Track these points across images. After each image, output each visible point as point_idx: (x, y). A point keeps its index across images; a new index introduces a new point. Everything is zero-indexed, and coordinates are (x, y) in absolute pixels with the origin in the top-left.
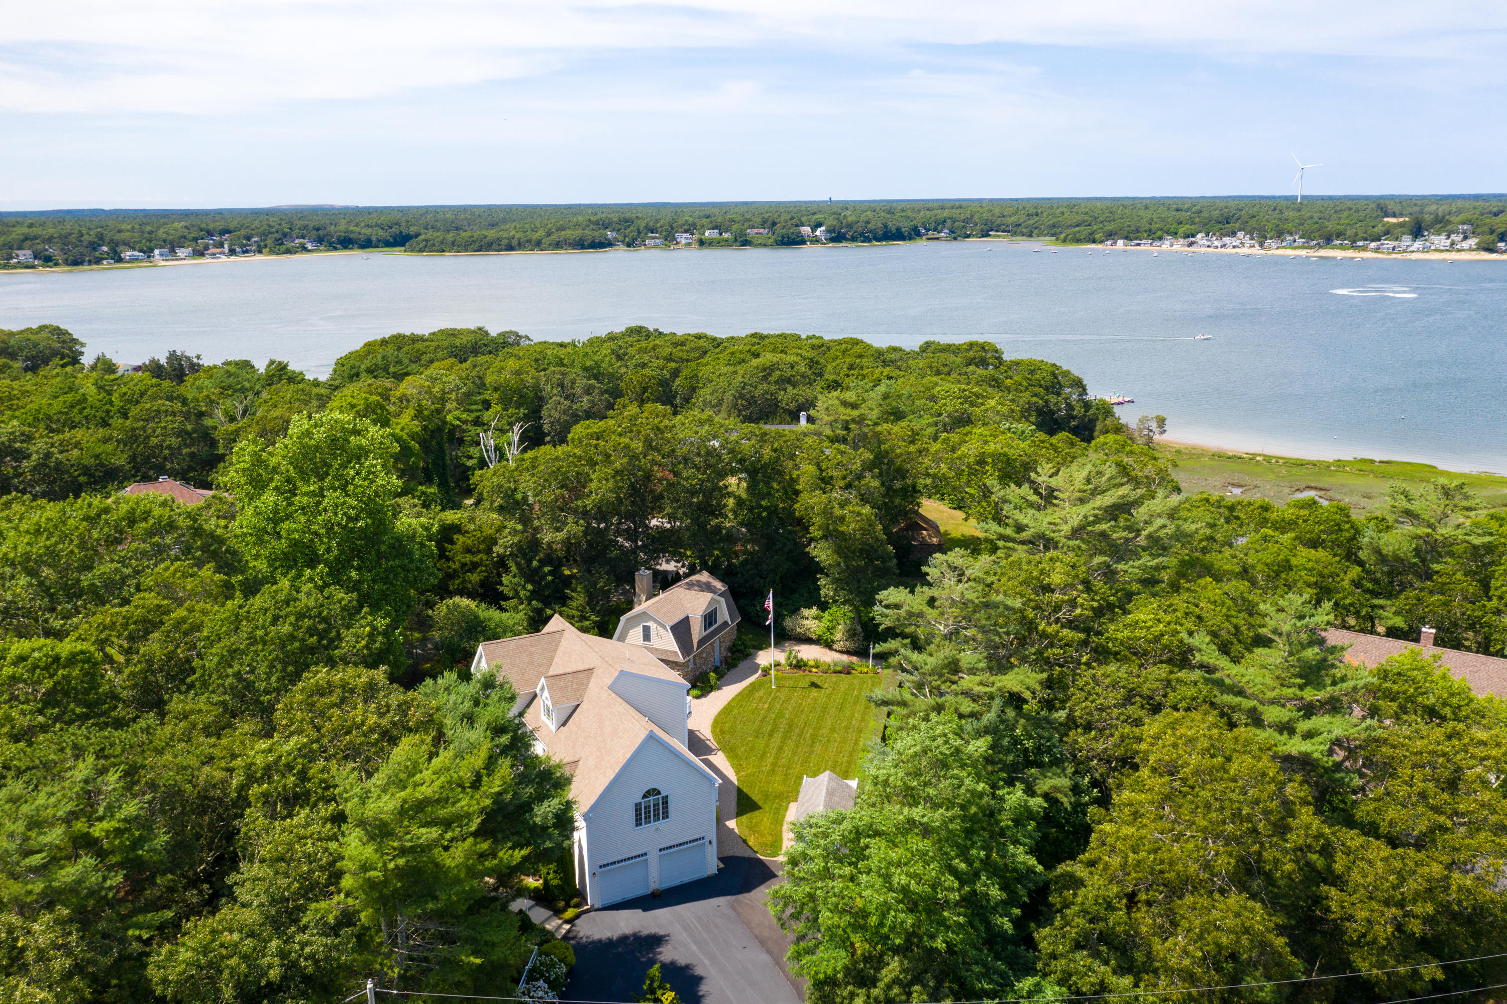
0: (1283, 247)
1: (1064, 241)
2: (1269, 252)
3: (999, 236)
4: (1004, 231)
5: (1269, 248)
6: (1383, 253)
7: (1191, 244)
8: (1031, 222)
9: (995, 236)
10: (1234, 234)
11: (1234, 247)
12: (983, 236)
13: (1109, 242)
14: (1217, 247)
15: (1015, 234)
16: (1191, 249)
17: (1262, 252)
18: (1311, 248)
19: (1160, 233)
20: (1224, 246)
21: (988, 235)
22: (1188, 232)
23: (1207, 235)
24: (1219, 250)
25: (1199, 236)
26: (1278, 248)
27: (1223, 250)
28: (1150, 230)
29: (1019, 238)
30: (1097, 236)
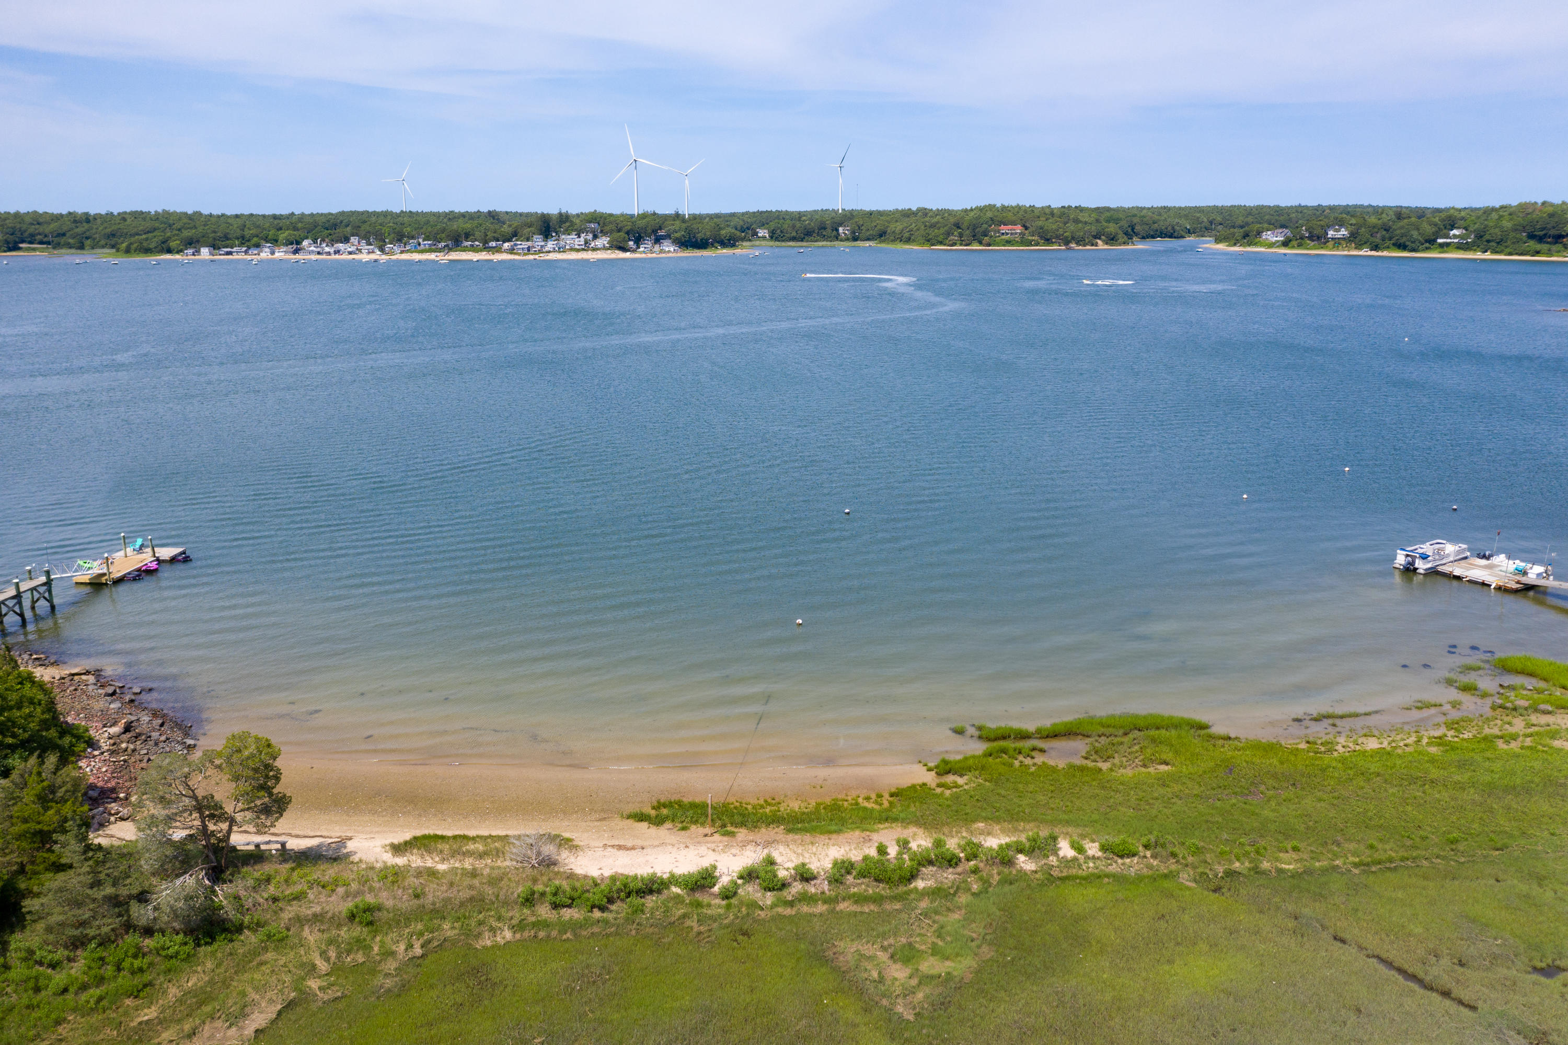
0: (408, 251)
1: (128, 251)
2: (393, 257)
3: (34, 250)
4: (41, 243)
5: (392, 254)
6: (519, 254)
7: (296, 252)
8: (79, 230)
9: (28, 249)
10: (346, 240)
11: (350, 253)
12: (10, 250)
13: (190, 251)
14: (329, 253)
15: (57, 246)
16: (297, 256)
17: (385, 257)
18: (440, 250)
19: (255, 239)
20: (337, 252)
21: (15, 248)
22: (292, 239)
23: (315, 242)
24: (333, 257)
25: (305, 243)
26: (402, 252)
27: (337, 256)
28: (243, 237)
29: (63, 251)
30: (173, 244)
